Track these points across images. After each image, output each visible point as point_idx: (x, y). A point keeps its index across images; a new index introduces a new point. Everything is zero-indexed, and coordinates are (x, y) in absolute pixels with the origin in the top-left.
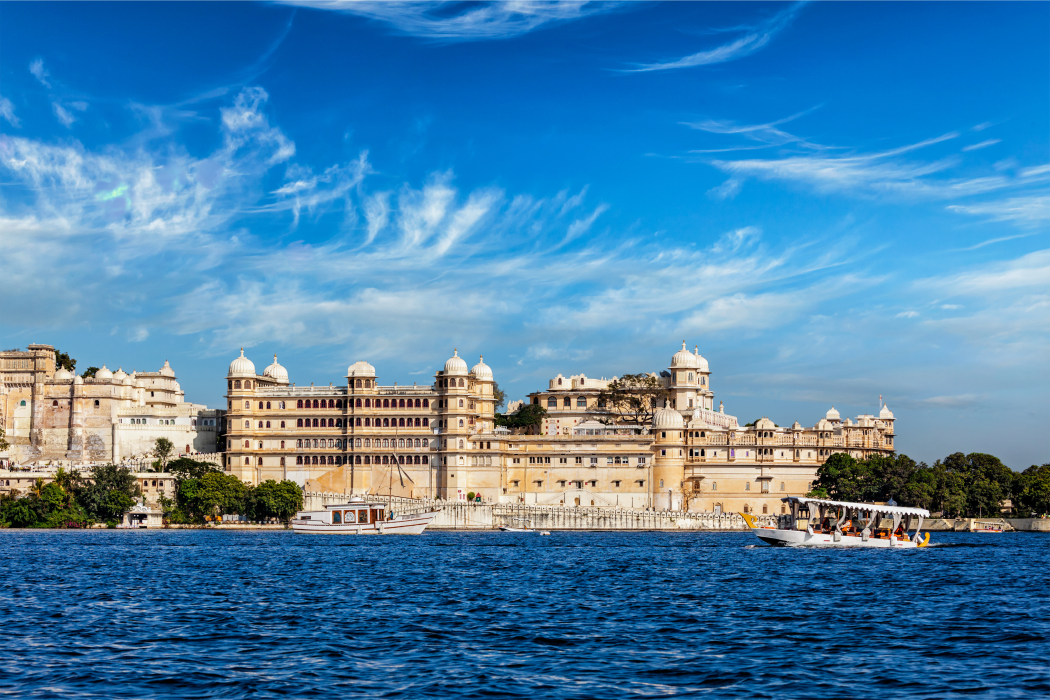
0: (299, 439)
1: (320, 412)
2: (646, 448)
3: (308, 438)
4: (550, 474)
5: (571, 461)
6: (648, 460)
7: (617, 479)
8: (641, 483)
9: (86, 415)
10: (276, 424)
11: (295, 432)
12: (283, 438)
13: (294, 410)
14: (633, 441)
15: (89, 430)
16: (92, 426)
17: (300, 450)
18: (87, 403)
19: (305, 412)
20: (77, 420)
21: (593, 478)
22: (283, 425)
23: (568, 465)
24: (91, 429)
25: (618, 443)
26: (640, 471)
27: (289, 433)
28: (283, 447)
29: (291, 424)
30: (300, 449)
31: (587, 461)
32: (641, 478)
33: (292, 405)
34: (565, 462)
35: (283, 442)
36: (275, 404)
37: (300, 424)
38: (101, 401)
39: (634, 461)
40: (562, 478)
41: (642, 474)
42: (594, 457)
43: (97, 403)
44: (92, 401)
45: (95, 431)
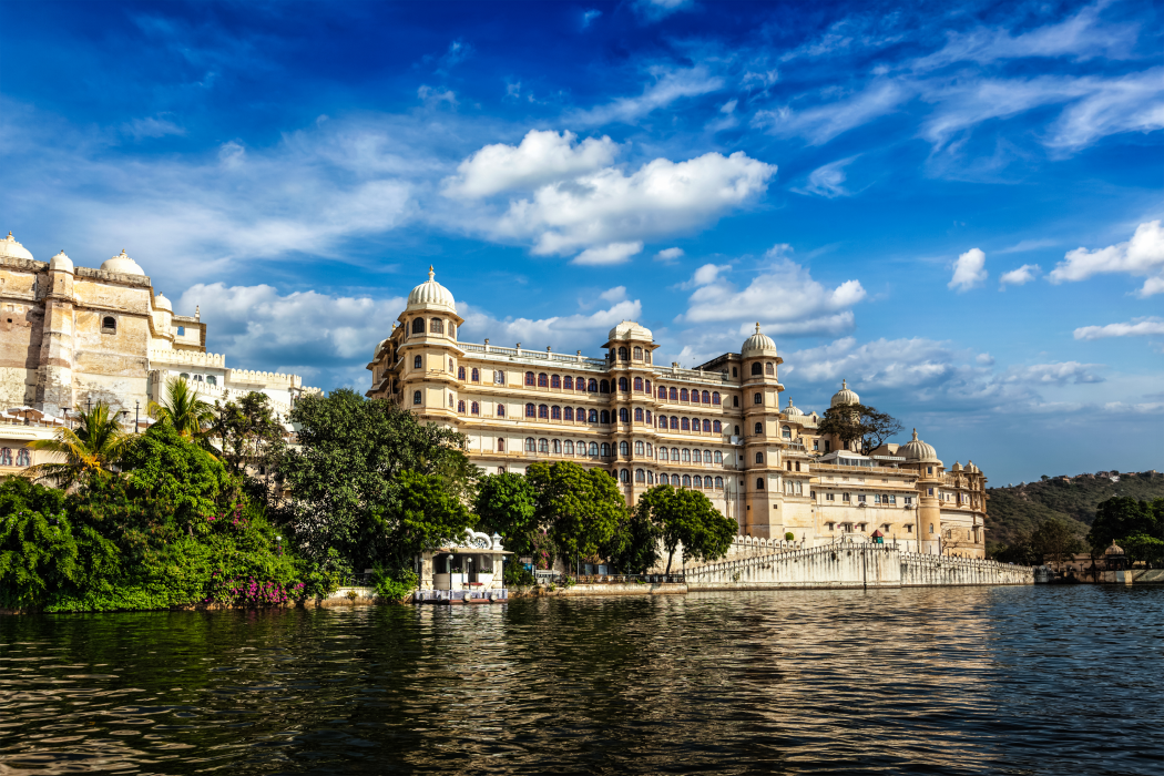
0: (530, 436)
1: (562, 394)
2: (912, 486)
3: (544, 436)
4: (818, 514)
5: (839, 497)
6: (913, 500)
7: (887, 522)
8: (909, 527)
9: (78, 346)
10: (488, 408)
11: (521, 425)
12: (502, 434)
13: (520, 387)
14: (899, 476)
15: (86, 378)
16: (96, 370)
17: (531, 456)
18: (82, 320)
19: (537, 392)
20: (59, 348)
21: (863, 520)
22: (501, 411)
23: (835, 503)
24: (93, 378)
25: (885, 477)
26: (907, 512)
27: (512, 424)
28: (501, 448)
29: (516, 410)
30: (530, 454)
31: (854, 498)
32: (909, 522)
33: (515, 379)
34: (832, 498)
35: (501, 440)
36: (487, 375)
37: (530, 412)
38: (120, 319)
39: (900, 501)
40: (831, 519)
41: (910, 517)
42: (863, 493)
43: (109, 323)
44: (97, 318)
45: (104, 383)
